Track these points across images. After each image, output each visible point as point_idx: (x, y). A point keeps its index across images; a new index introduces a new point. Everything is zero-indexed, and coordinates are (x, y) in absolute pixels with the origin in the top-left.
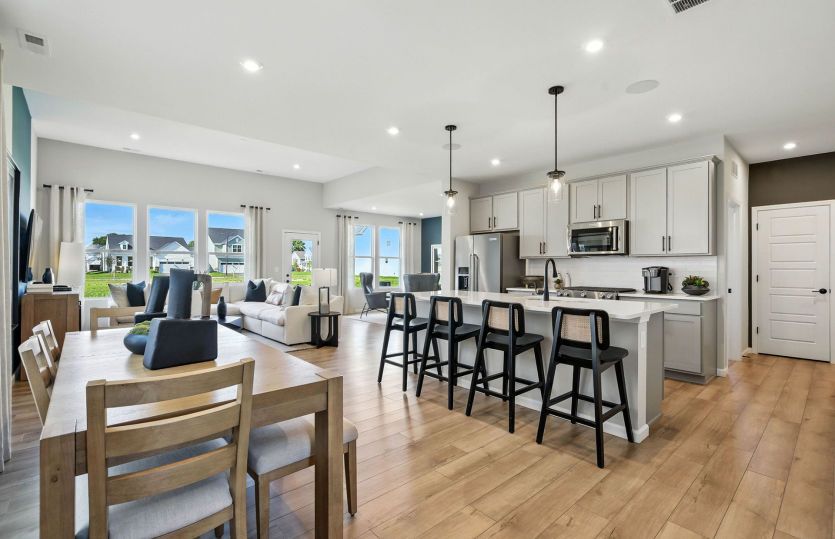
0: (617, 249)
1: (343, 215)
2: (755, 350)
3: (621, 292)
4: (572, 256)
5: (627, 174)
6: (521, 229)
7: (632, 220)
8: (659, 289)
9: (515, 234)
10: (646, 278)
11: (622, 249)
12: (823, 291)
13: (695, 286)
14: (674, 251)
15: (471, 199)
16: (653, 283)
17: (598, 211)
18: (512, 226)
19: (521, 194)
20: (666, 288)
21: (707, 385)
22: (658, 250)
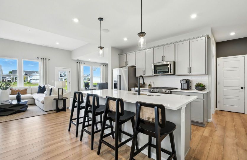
0: (171, 73)
1: (79, 62)
2: (218, 109)
3: (172, 89)
4: (155, 76)
5: (174, 43)
6: (136, 65)
7: (176, 61)
8: (186, 88)
9: (135, 68)
10: (181, 84)
11: (172, 73)
12: (242, 88)
13: (200, 87)
14: (192, 73)
15: (119, 55)
16: (184, 86)
17: (163, 58)
18: (133, 64)
19: (136, 52)
20: (189, 88)
21: (205, 127)
22: (186, 73)
